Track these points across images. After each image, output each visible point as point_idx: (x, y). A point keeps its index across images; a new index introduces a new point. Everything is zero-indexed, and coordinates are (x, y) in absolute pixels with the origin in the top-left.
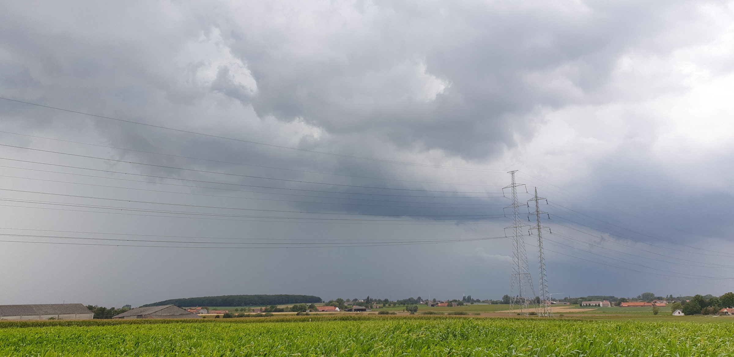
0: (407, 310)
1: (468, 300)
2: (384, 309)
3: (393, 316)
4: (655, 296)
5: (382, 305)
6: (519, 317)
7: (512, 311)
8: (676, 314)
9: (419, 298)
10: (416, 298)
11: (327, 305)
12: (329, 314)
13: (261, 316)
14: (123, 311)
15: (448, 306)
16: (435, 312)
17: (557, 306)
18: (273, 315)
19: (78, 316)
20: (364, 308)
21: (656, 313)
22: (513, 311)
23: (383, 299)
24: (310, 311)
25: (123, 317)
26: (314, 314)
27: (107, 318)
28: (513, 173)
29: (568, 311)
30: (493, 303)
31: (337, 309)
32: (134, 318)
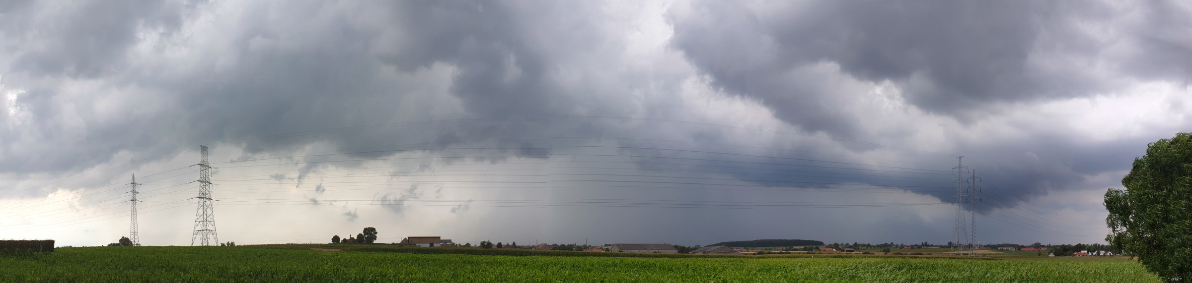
0: (883, 251)
1: (926, 245)
2: (867, 251)
3: (873, 255)
4: (1042, 244)
5: (865, 248)
6: (957, 257)
7: (952, 253)
8: (1051, 255)
9: (892, 243)
10: (889, 243)
11: (827, 247)
12: (828, 253)
13: (782, 253)
14: (695, 249)
15: (911, 248)
16: (901, 252)
17: (982, 249)
18: (790, 253)
19: (669, 251)
20: (853, 249)
21: (1040, 255)
22: (954, 252)
23: (866, 244)
24: (816, 251)
25: (695, 253)
26: (818, 253)
27: (686, 253)
28: (960, 158)
29: (989, 253)
30: (942, 247)
31: (834, 250)
32: (701, 254)
